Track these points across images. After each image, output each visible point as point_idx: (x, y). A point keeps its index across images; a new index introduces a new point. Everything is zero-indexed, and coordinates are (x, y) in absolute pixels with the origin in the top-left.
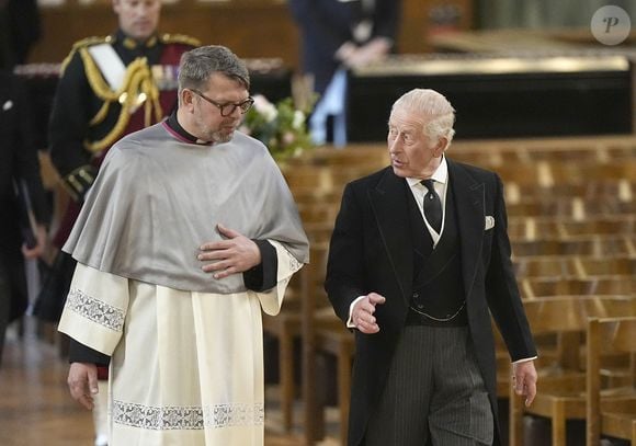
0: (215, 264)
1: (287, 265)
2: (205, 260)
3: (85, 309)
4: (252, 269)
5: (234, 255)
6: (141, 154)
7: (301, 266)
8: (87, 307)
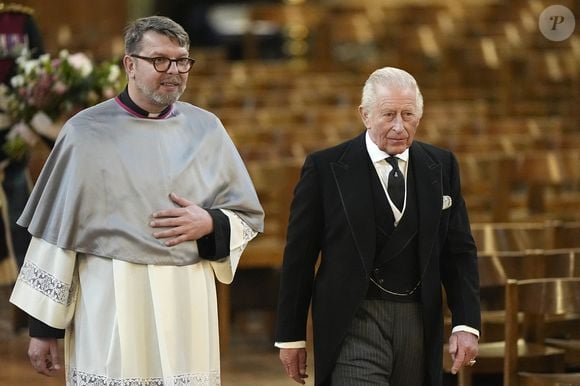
0: (167, 232)
1: (241, 235)
2: (157, 226)
3: (39, 283)
4: (204, 237)
5: (186, 223)
6: (95, 129)
7: (255, 235)
8: (41, 281)
